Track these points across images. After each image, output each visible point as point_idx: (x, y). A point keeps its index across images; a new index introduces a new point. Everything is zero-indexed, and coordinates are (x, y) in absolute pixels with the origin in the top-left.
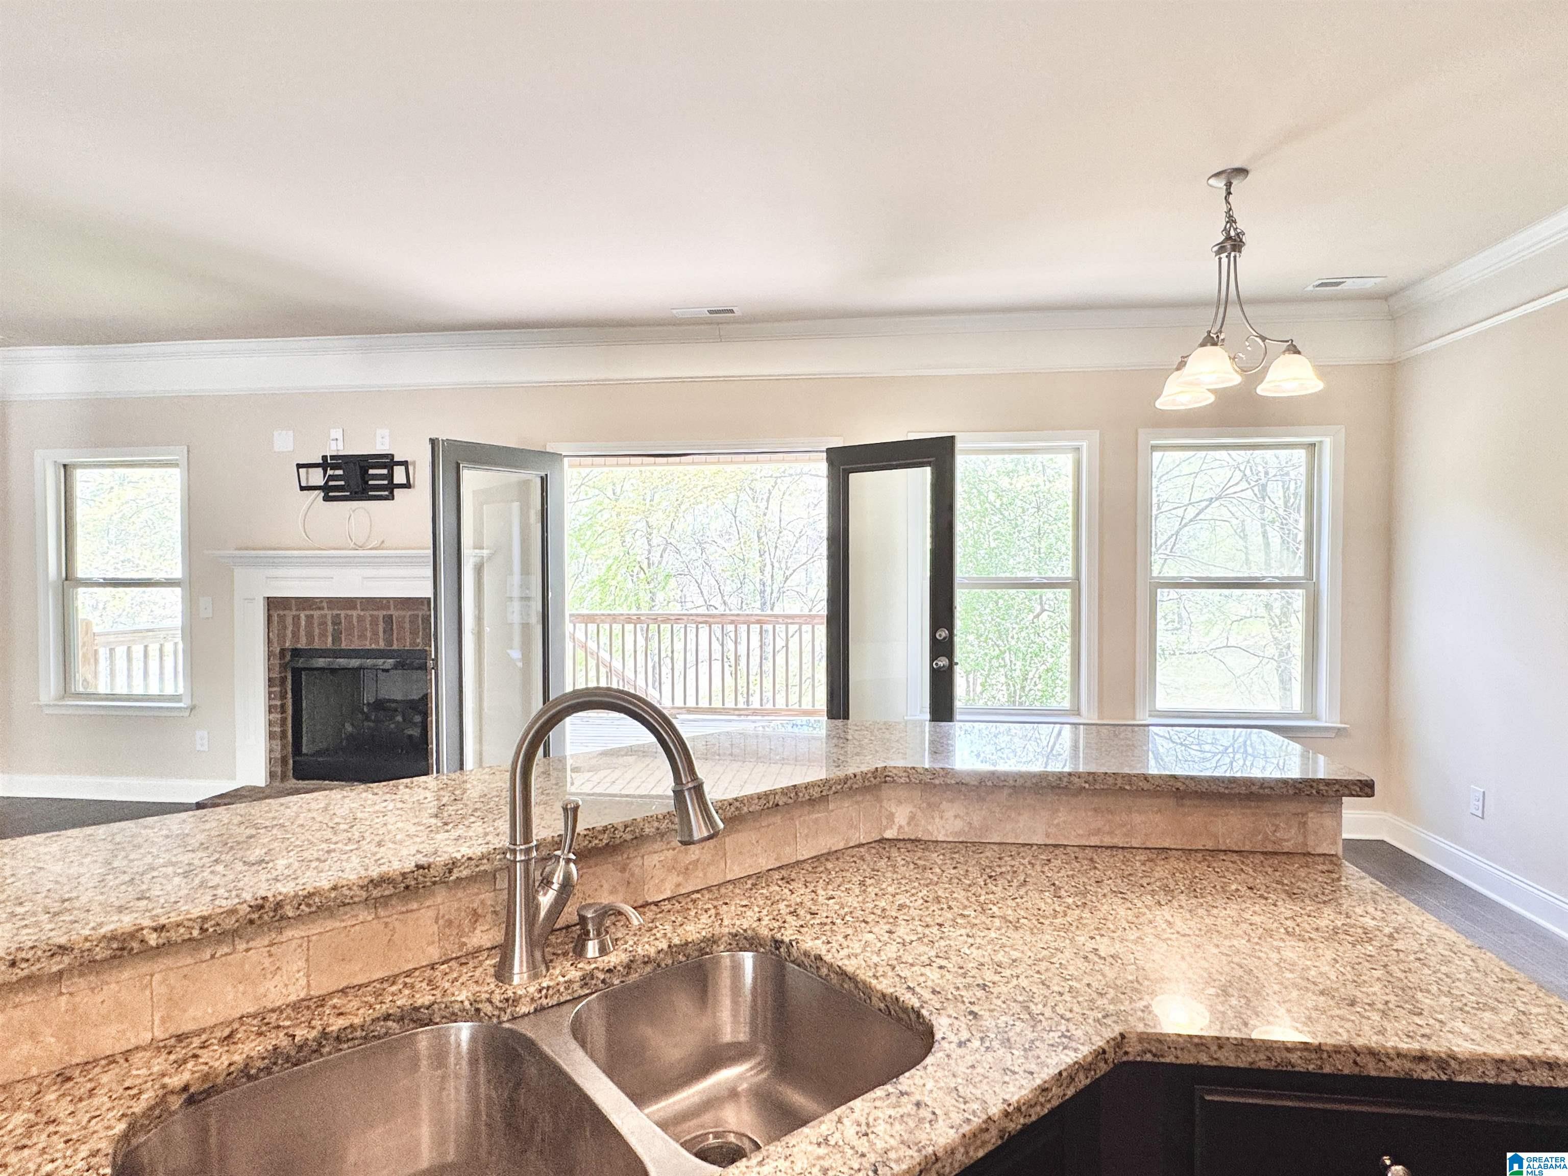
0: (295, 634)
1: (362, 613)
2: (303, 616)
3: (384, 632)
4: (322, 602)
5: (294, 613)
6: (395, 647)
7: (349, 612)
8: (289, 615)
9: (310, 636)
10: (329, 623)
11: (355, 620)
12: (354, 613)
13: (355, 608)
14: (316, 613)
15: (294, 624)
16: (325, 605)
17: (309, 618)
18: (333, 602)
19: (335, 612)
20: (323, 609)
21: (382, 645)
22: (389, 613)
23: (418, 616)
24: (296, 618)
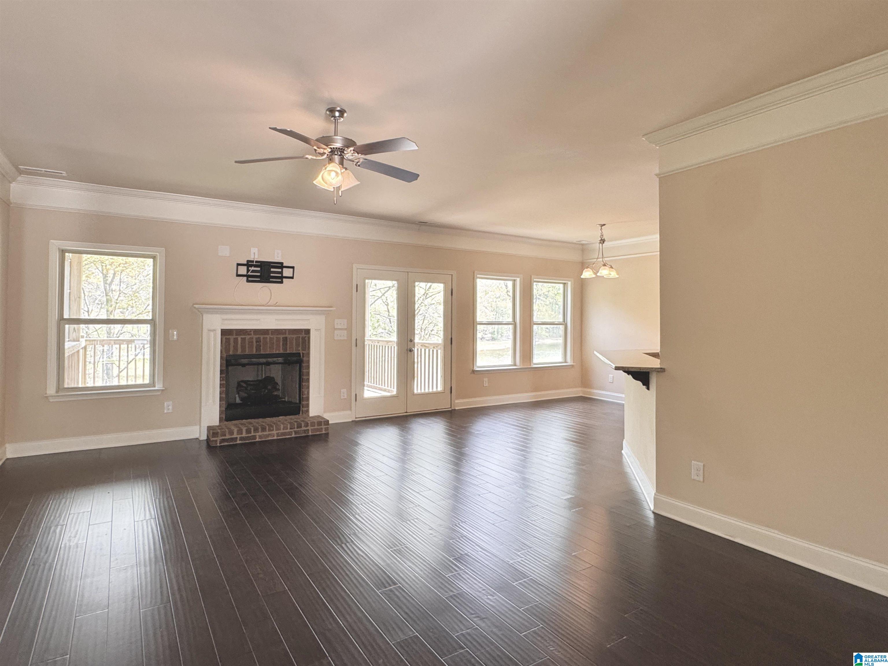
0: (236, 348)
1: (272, 336)
2: (239, 339)
3: (283, 345)
4: (251, 331)
5: (235, 337)
6: (288, 352)
7: (265, 336)
8: (232, 338)
9: (243, 348)
10: (254, 342)
11: (268, 340)
12: (268, 337)
13: (268, 334)
14: (248, 337)
15: (234, 342)
16: (252, 333)
17: (243, 340)
18: (256, 331)
19: (258, 336)
20: (251, 334)
21: (281, 351)
22: (286, 336)
23: (300, 337)
24: (236, 340)
